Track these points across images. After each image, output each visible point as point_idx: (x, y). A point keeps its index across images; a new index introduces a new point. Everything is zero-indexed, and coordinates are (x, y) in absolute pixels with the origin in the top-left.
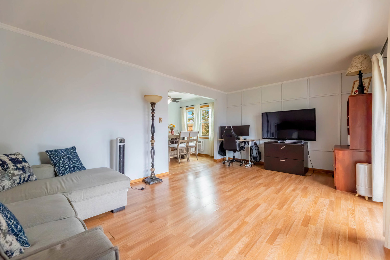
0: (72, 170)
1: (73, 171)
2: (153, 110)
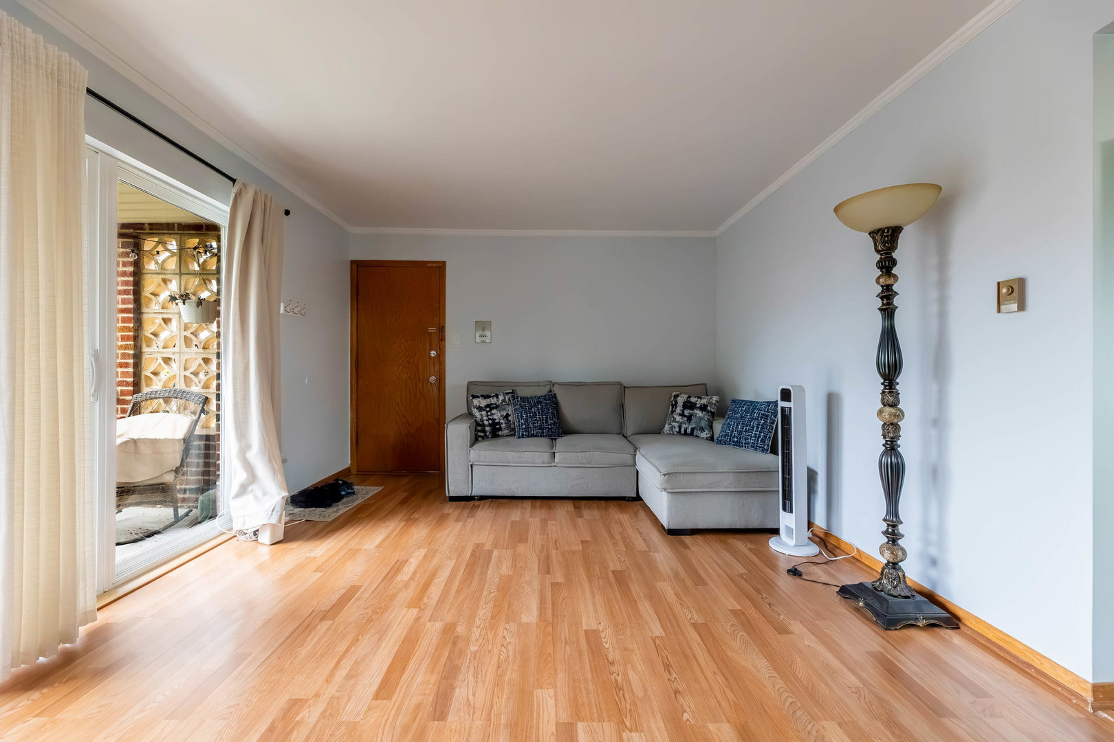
0: (733, 442)
1: (738, 444)
2: (887, 266)
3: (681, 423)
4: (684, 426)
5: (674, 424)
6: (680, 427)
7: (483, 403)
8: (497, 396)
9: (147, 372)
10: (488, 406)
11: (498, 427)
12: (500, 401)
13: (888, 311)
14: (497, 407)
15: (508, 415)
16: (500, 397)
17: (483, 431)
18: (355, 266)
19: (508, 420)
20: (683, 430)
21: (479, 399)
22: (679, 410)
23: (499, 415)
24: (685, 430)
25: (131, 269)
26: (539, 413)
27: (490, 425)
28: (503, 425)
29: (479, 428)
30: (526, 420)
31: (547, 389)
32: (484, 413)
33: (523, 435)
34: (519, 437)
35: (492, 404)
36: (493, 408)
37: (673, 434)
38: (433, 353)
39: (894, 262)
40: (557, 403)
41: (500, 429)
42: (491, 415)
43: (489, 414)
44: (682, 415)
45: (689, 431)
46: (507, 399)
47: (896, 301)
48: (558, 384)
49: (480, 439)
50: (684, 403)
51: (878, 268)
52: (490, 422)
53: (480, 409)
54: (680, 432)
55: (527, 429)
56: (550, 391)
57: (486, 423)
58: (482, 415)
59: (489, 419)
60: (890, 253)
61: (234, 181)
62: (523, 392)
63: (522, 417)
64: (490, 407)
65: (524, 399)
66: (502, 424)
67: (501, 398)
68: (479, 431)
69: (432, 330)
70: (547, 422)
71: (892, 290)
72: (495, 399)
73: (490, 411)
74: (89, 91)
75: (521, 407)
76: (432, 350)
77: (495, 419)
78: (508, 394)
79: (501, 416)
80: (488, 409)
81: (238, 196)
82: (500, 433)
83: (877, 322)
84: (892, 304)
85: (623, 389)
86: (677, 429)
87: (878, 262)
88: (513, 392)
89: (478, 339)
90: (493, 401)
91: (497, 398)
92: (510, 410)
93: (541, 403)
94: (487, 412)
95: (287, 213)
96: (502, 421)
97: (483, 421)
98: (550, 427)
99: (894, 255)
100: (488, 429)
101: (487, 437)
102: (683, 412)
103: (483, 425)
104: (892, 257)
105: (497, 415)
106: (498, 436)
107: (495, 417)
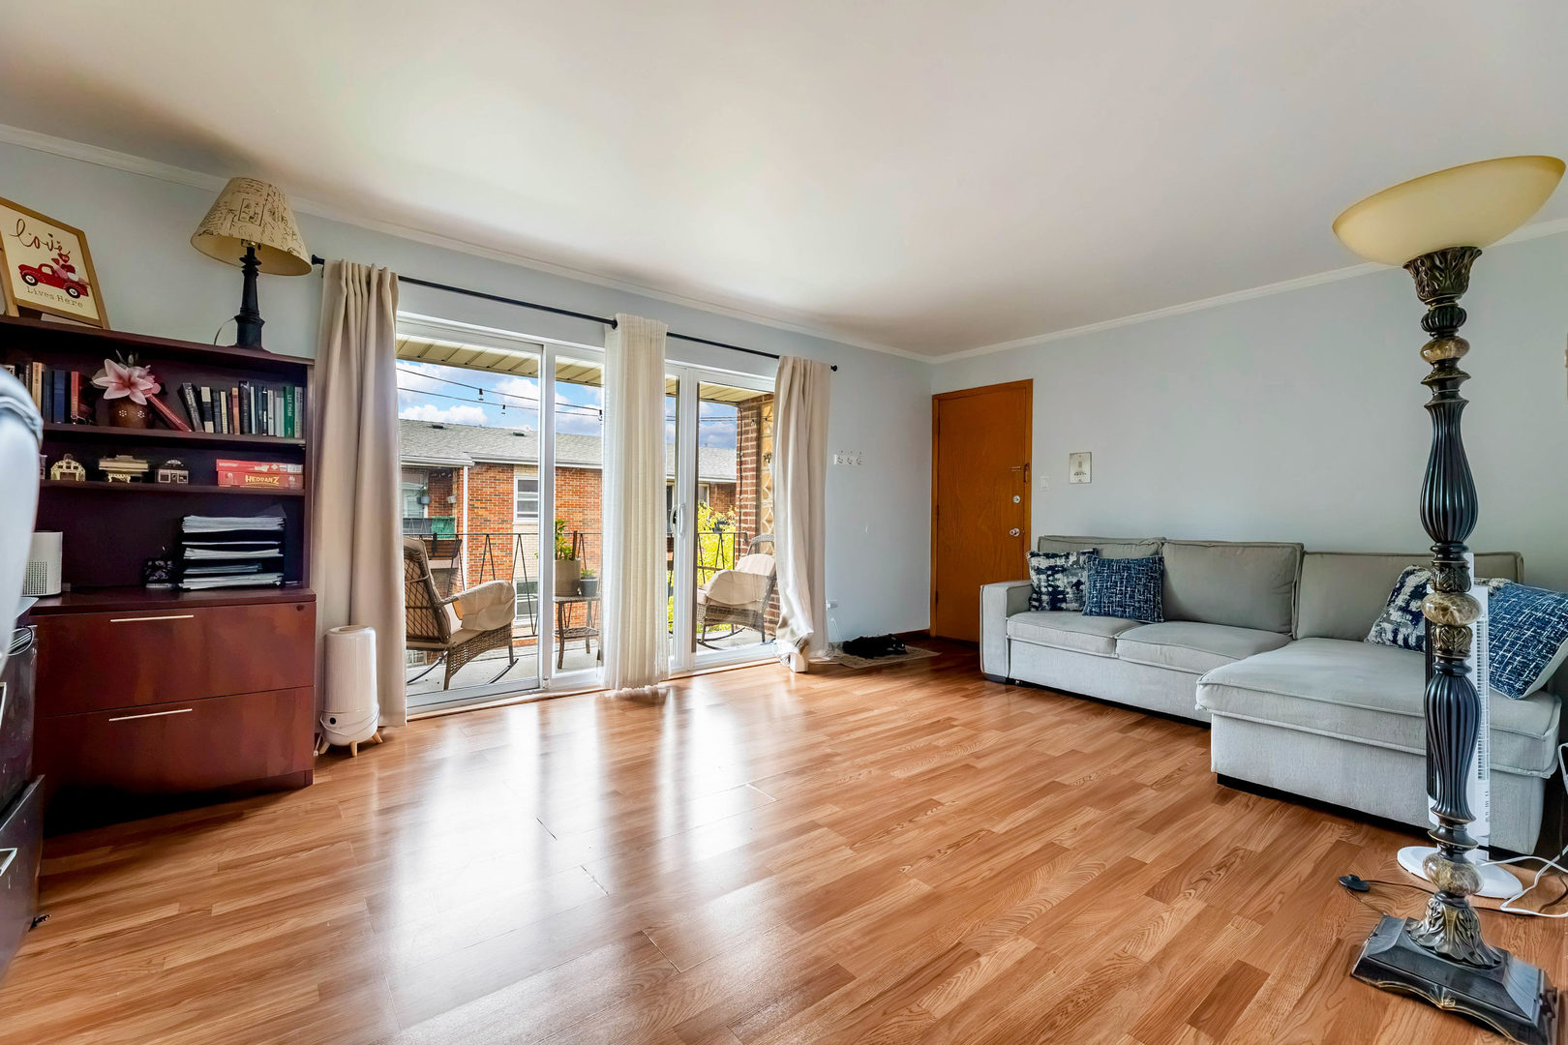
2: (1444, 323)
3: (1399, 624)
4: (1403, 632)
5: (1385, 625)
6: (1395, 632)
7: (1044, 563)
8: (1067, 556)
9: (763, 521)
10: (1050, 568)
11: (1061, 596)
12: (1070, 563)
13: (1446, 408)
14: (1064, 570)
15: (1079, 584)
16: (1070, 557)
17: (1039, 600)
18: (936, 401)
19: (1078, 589)
20: (1400, 638)
21: (1039, 559)
22: (1400, 601)
23: (1066, 581)
24: (1406, 640)
25: (755, 435)
26: (1122, 583)
27: (1049, 593)
28: (1070, 596)
29: (1035, 596)
30: (1100, 591)
31: (1153, 548)
32: (1043, 577)
33: (1091, 611)
34: (1086, 614)
35: (1056, 566)
36: (1057, 572)
37: (1384, 643)
38: (1017, 499)
39: (1460, 316)
40: (1163, 574)
41: (1064, 600)
42: (1052, 581)
43: (1051, 578)
44: (1405, 610)
45: (1412, 641)
46: (1081, 562)
47: (1464, 390)
48: (1175, 543)
49: (1033, 609)
50: (1417, 587)
51: (1426, 330)
52: (1050, 589)
53: (1039, 571)
54: (1395, 641)
55: (1099, 604)
56: (1157, 553)
57: (1044, 590)
58: (1039, 580)
59: (1050, 585)
60: (1451, 299)
61: (777, 357)
62: (1108, 553)
63: (1095, 586)
64: (1054, 570)
65: (1102, 563)
66: (1068, 593)
67: (1073, 558)
68: (1035, 600)
69: (1016, 468)
70: (1132, 597)
71: (1457, 369)
72: (1063, 560)
73: (1053, 575)
74: (669, 334)
75: (1097, 572)
76: (1017, 495)
77: (1058, 587)
78: (1084, 553)
79: (1068, 583)
80: (1049, 572)
81: (781, 369)
82: (1064, 605)
83: (1425, 432)
84: (1454, 395)
85: (1301, 553)
86: (1390, 636)
87: (1426, 319)
88: (1095, 552)
89: (1074, 479)
90: (1060, 562)
91: (1067, 558)
92: (1084, 577)
93: (1129, 569)
94: (1048, 576)
95: (835, 368)
96: (1069, 590)
97: (1040, 588)
98: (1137, 605)
99: (1460, 302)
100: (1045, 598)
101: (1043, 609)
102: (1408, 604)
103: (1040, 593)
104: (1454, 307)
105: (1062, 581)
106: (1061, 609)
107: (1058, 583)
